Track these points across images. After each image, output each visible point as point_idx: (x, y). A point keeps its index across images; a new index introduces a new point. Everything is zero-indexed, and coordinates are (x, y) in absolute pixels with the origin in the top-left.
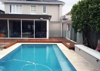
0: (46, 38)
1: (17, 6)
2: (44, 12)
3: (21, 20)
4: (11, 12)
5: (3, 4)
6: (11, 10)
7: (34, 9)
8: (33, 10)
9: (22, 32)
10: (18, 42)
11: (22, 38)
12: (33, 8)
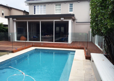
0: (68, 42)
1: (40, 6)
2: (70, 11)
3: (40, 21)
4: (35, 13)
5: (27, 5)
6: (35, 11)
7: (58, 8)
8: (57, 10)
9: (41, 35)
10: (33, 46)
11: (40, 42)
12: (58, 6)
